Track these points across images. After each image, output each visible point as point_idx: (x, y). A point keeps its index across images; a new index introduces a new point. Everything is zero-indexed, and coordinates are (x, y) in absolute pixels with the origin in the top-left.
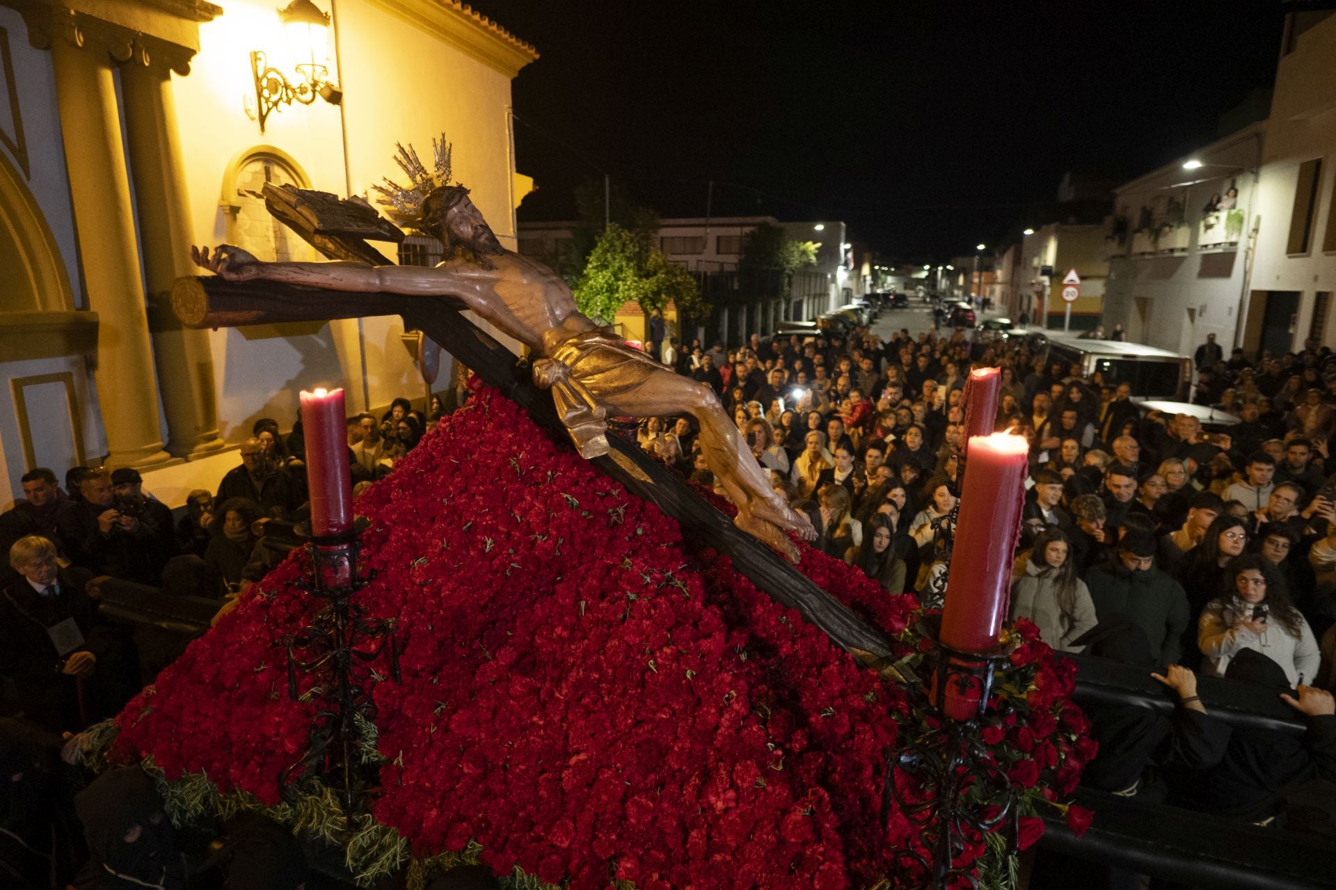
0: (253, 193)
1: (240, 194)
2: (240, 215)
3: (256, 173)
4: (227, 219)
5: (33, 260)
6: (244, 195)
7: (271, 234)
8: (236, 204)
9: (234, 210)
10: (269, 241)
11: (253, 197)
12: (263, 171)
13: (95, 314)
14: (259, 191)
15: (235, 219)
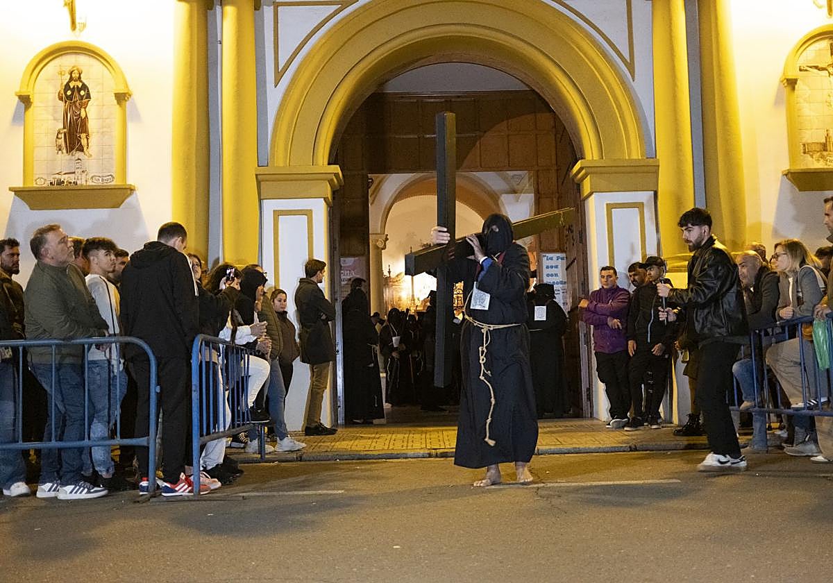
1: (800, 70)
2: (798, 87)
3: (820, 50)
4: (786, 89)
6: (804, 70)
8: (796, 78)
9: (791, 82)
13: (659, 161)
15: (793, 88)
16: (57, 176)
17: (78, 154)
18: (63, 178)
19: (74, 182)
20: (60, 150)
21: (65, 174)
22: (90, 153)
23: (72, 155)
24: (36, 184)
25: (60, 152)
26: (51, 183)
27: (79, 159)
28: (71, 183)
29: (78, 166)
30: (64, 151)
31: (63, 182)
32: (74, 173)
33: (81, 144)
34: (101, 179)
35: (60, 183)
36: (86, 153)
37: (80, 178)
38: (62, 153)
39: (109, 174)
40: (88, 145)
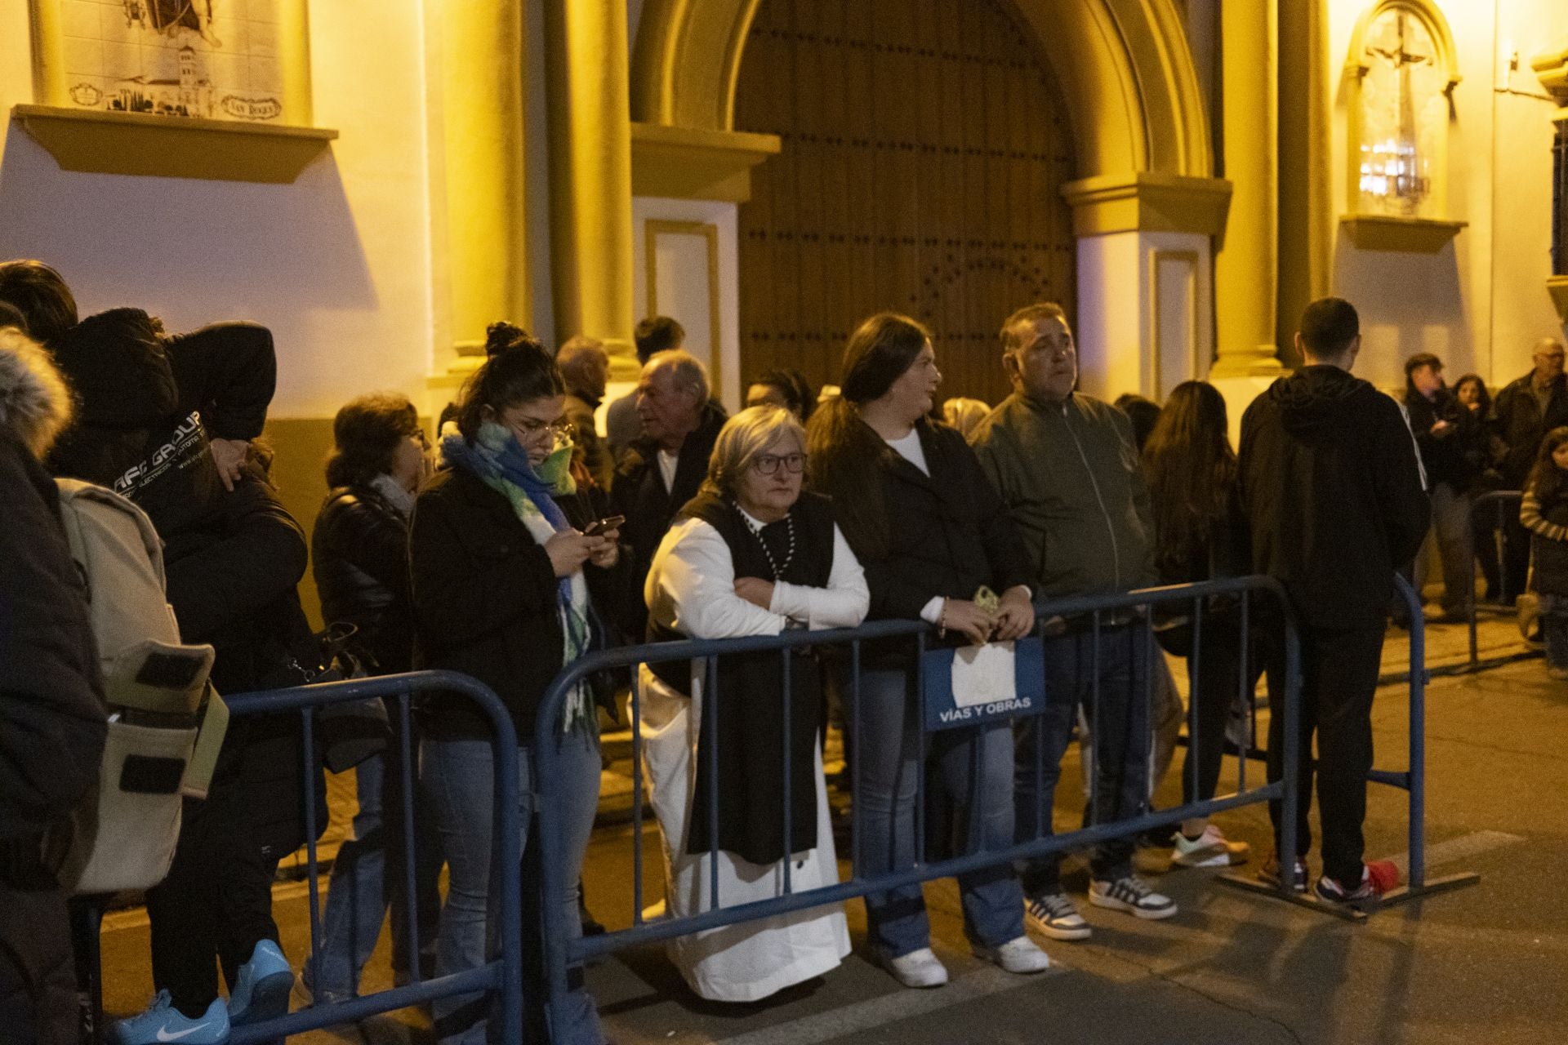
0: (1382, 52)
1: (1368, 54)
2: (1366, 80)
3: (1388, 25)
4: (1353, 84)
5: (1184, 119)
6: (1372, 55)
7: (1397, 107)
8: (1365, 64)
9: (1363, 71)
10: (1393, 116)
11: (1381, 57)
12: (1396, 22)
13: (1229, 184)
14: (1390, 50)
15: (1360, 83)
16: (133, 87)
17: (186, 36)
18: (149, 92)
19: (179, 108)
20: (136, 16)
21: (154, 82)
22: (217, 35)
23: (171, 36)
24: (75, 100)
25: (135, 22)
26: (117, 104)
27: (188, 48)
28: (169, 108)
29: (186, 64)
30: (148, 20)
31: (149, 104)
32: (176, 83)
33: (191, 7)
34: (246, 106)
35: (142, 105)
36: (207, 33)
37: (192, 97)
38: (143, 25)
39: (268, 96)
40: (210, 14)
